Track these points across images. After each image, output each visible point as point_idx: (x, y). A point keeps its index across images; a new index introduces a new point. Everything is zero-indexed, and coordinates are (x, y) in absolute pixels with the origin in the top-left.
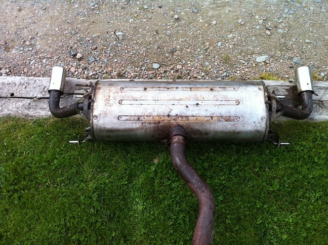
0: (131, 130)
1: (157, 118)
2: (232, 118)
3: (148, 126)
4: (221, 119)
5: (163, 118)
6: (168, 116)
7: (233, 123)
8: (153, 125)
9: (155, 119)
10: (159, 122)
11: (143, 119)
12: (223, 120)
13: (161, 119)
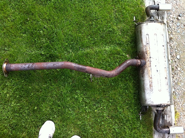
0: (142, 41)
1: (148, 52)
2: (152, 87)
3: (144, 48)
4: (150, 83)
5: (149, 55)
6: (150, 57)
7: (149, 88)
8: (145, 51)
9: (148, 51)
10: (147, 53)
11: (147, 46)
12: (150, 84)
13: (148, 54)
